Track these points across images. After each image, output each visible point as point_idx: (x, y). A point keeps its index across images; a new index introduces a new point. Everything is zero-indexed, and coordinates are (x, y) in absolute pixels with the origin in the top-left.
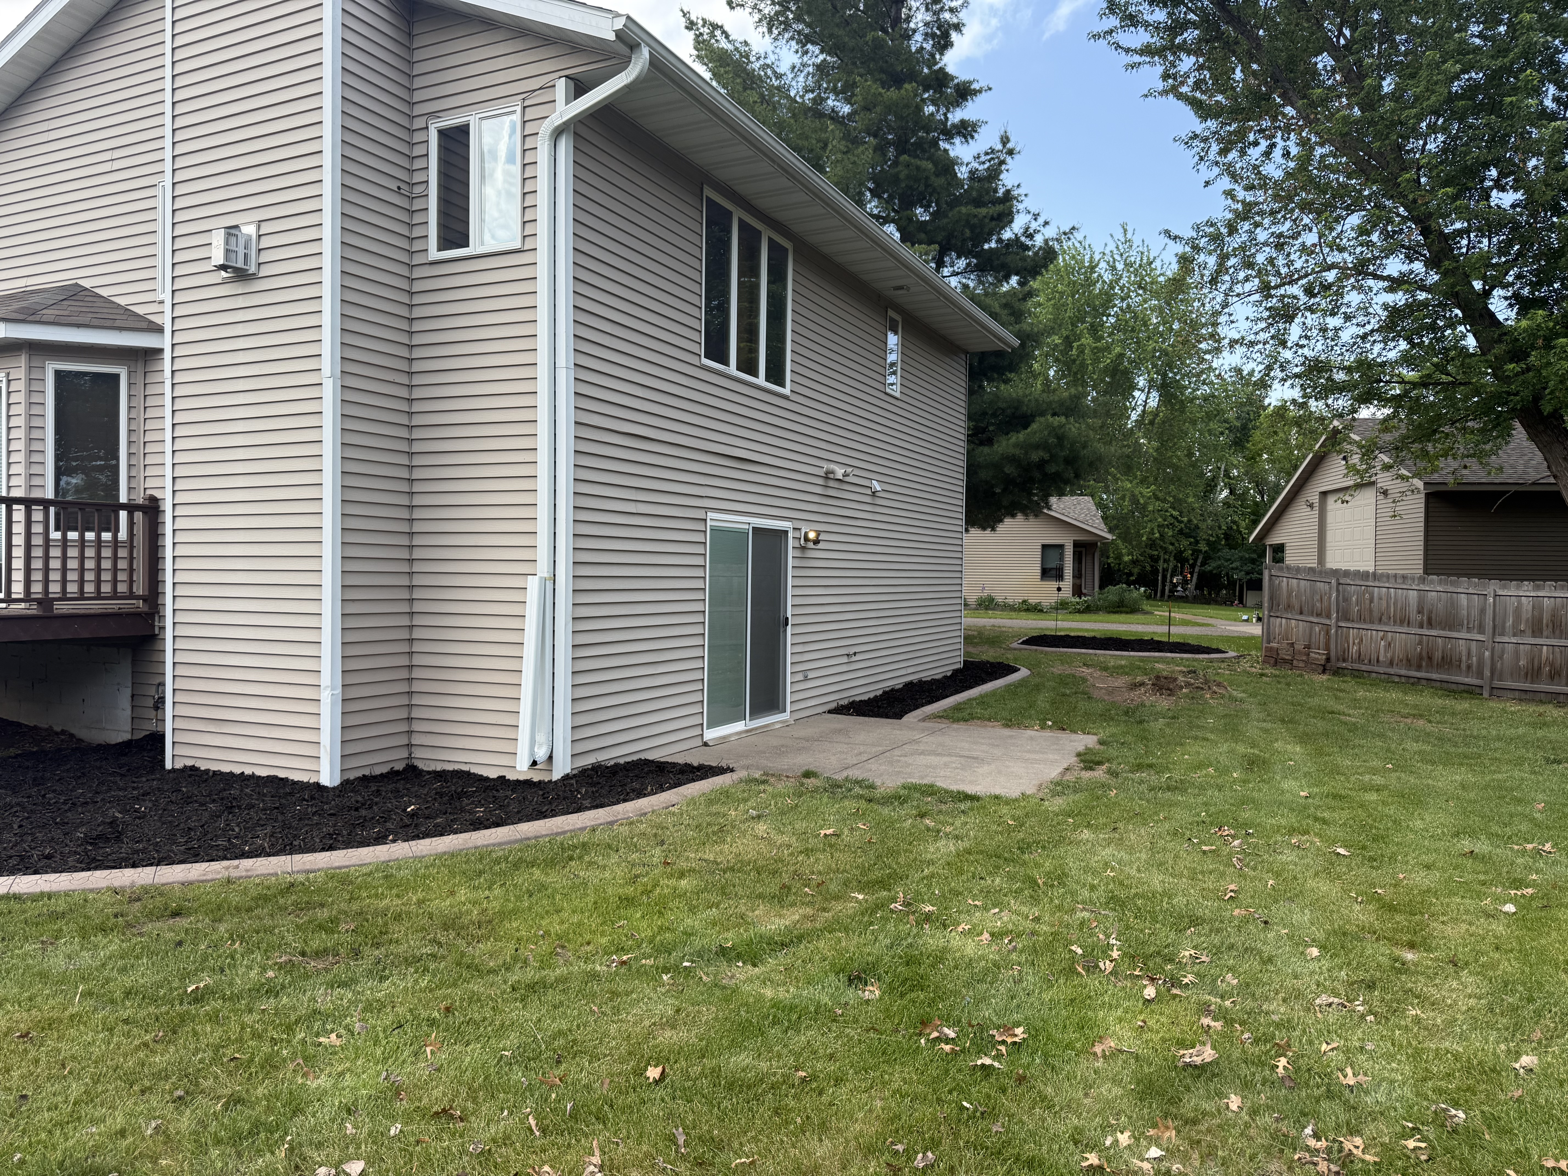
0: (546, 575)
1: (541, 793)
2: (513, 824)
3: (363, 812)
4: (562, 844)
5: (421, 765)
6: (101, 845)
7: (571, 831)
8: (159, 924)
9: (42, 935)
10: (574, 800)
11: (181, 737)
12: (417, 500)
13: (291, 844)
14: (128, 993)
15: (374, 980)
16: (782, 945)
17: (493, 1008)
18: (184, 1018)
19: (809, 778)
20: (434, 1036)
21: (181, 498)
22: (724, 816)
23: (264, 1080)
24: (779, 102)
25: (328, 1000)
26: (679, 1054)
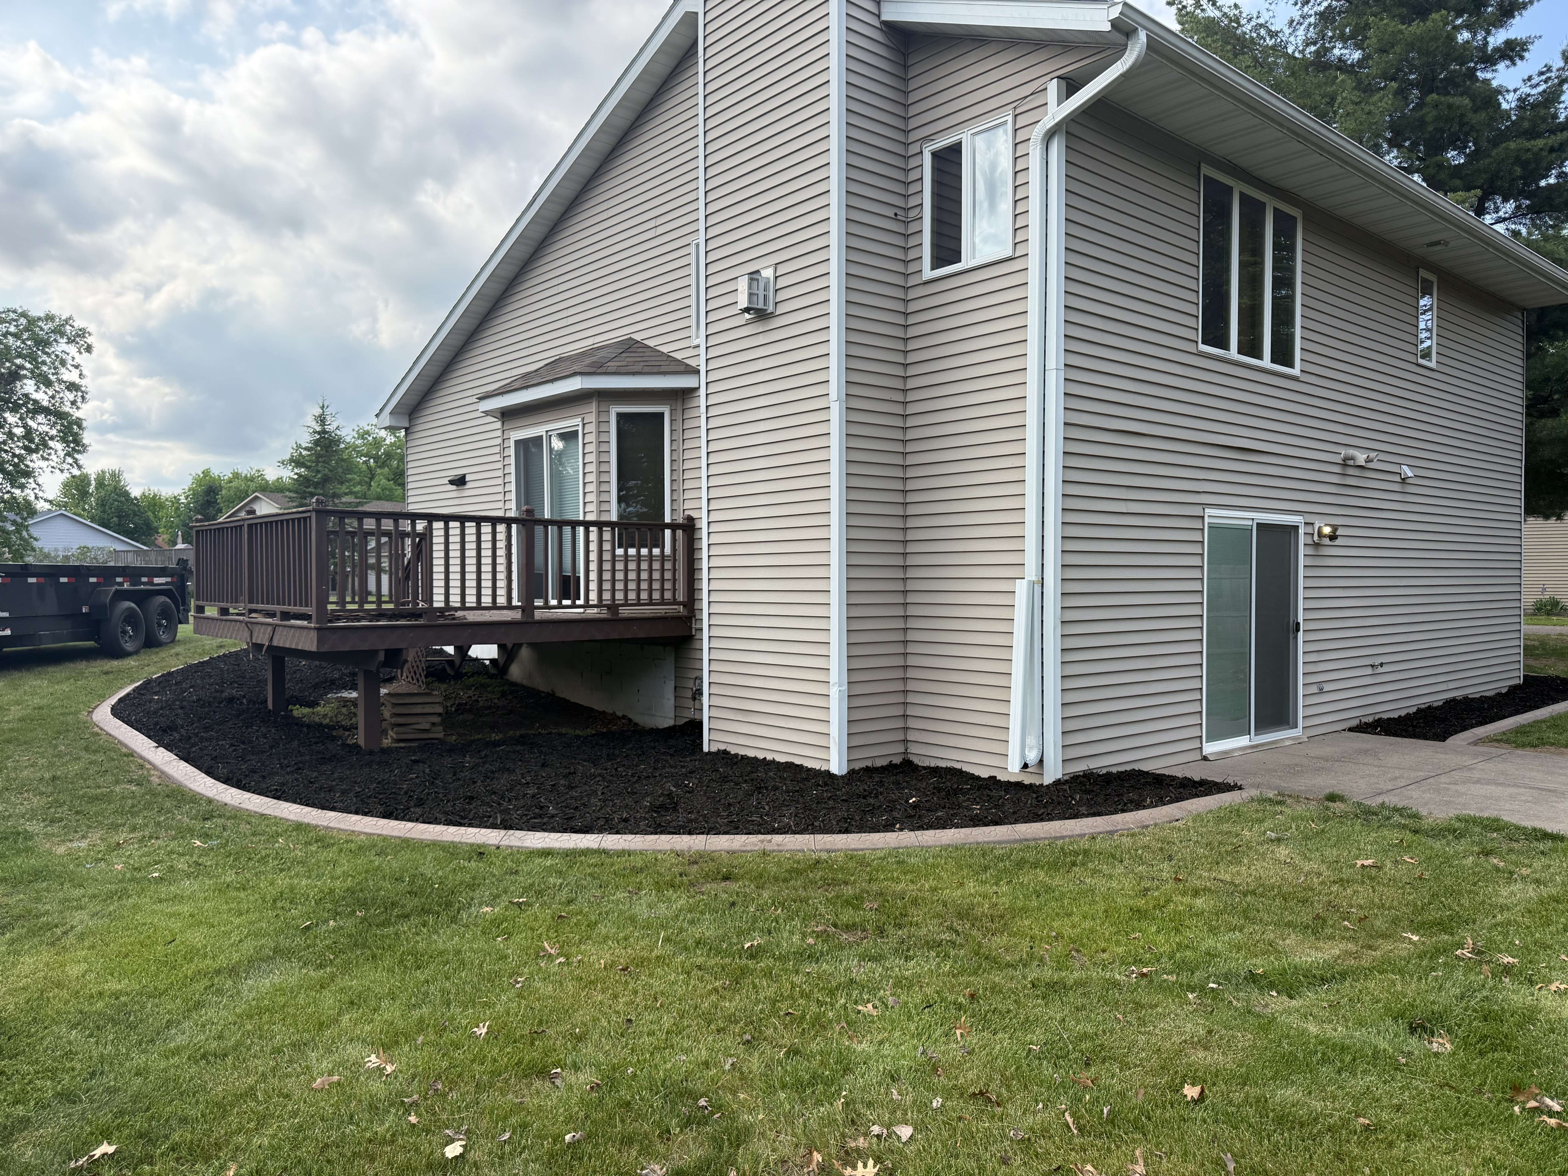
0: (1034, 578)
1: (1034, 796)
2: (1011, 824)
3: (872, 801)
4: (1062, 849)
5: (916, 760)
6: (663, 813)
7: (1070, 837)
8: (714, 886)
9: (628, 886)
10: (1070, 807)
11: (716, 725)
12: (911, 510)
13: (813, 824)
14: (698, 943)
15: (900, 959)
16: (1322, 979)
17: (1015, 1001)
18: (744, 971)
19: (1335, 802)
20: (963, 1020)
21: (714, 517)
22: (1237, 835)
23: (815, 1037)
24: (1275, 62)
25: (860, 972)
26: (1217, 1076)
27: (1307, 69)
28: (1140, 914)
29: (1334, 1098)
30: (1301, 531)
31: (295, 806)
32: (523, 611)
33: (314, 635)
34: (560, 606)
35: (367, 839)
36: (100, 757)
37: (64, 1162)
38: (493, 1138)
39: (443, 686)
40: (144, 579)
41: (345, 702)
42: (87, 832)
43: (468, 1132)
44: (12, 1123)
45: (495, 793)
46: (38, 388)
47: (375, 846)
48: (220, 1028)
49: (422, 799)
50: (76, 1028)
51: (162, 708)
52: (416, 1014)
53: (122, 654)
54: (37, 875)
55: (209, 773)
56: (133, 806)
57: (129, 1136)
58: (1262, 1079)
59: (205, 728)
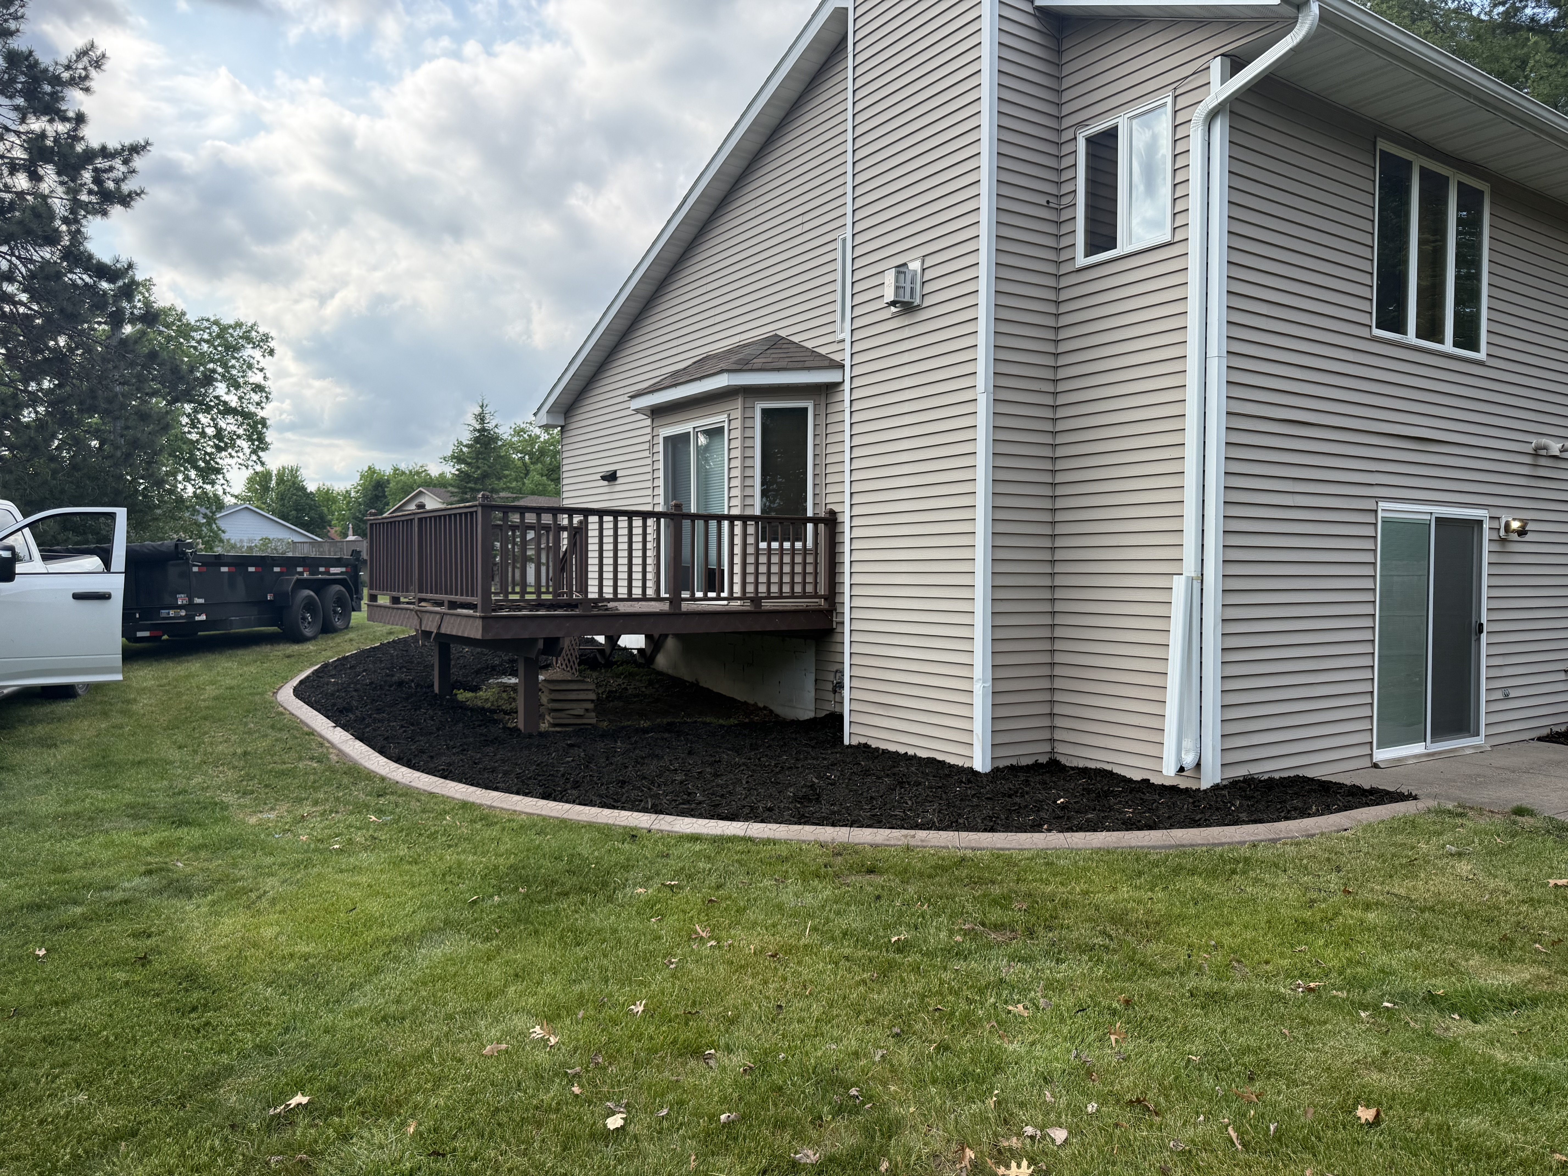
0: (1193, 574)
1: (1191, 800)
2: (1166, 828)
3: (1018, 800)
4: (1221, 856)
5: (1064, 760)
6: (806, 804)
7: (1230, 844)
8: (859, 878)
9: (774, 874)
10: (1228, 812)
11: (857, 718)
12: (1060, 503)
13: (957, 821)
14: (845, 934)
15: (1052, 961)
16: (1511, 1004)
17: (1173, 1010)
18: (891, 965)
19: (1523, 816)
20: (1118, 1026)
21: (857, 511)
22: (1413, 848)
23: (965, 1034)
24: (1458, 27)
25: (1012, 972)
26: (1394, 1100)
27: (1494, 31)
28: (1306, 926)
29: (1526, 1131)
30: (1486, 526)
31: (461, 785)
32: (671, 602)
33: (479, 623)
34: (706, 598)
35: (527, 818)
36: (285, 735)
37: (264, 1109)
38: (652, 1113)
39: (595, 674)
40: (322, 569)
41: (505, 687)
42: (275, 805)
43: (627, 1105)
44: (219, 1070)
45: (645, 778)
46: (229, 390)
47: (535, 825)
48: (398, 993)
49: (578, 782)
50: (271, 986)
51: (338, 691)
52: (577, 988)
53: (300, 639)
54: (233, 842)
55: (381, 753)
56: (315, 782)
57: (319, 1089)
58: (1444, 1106)
59: (378, 709)
